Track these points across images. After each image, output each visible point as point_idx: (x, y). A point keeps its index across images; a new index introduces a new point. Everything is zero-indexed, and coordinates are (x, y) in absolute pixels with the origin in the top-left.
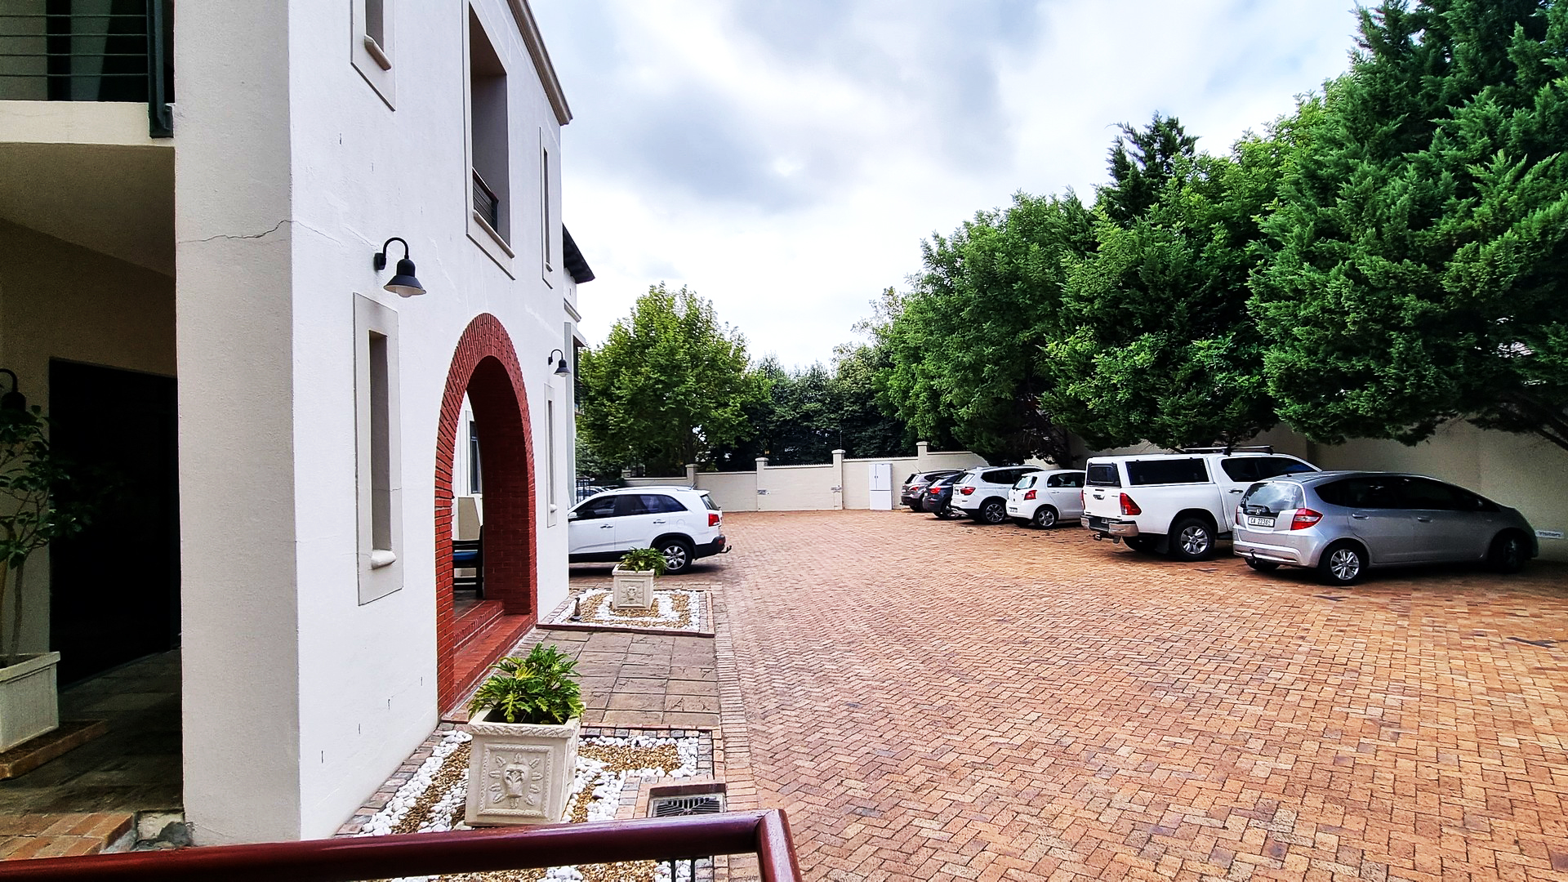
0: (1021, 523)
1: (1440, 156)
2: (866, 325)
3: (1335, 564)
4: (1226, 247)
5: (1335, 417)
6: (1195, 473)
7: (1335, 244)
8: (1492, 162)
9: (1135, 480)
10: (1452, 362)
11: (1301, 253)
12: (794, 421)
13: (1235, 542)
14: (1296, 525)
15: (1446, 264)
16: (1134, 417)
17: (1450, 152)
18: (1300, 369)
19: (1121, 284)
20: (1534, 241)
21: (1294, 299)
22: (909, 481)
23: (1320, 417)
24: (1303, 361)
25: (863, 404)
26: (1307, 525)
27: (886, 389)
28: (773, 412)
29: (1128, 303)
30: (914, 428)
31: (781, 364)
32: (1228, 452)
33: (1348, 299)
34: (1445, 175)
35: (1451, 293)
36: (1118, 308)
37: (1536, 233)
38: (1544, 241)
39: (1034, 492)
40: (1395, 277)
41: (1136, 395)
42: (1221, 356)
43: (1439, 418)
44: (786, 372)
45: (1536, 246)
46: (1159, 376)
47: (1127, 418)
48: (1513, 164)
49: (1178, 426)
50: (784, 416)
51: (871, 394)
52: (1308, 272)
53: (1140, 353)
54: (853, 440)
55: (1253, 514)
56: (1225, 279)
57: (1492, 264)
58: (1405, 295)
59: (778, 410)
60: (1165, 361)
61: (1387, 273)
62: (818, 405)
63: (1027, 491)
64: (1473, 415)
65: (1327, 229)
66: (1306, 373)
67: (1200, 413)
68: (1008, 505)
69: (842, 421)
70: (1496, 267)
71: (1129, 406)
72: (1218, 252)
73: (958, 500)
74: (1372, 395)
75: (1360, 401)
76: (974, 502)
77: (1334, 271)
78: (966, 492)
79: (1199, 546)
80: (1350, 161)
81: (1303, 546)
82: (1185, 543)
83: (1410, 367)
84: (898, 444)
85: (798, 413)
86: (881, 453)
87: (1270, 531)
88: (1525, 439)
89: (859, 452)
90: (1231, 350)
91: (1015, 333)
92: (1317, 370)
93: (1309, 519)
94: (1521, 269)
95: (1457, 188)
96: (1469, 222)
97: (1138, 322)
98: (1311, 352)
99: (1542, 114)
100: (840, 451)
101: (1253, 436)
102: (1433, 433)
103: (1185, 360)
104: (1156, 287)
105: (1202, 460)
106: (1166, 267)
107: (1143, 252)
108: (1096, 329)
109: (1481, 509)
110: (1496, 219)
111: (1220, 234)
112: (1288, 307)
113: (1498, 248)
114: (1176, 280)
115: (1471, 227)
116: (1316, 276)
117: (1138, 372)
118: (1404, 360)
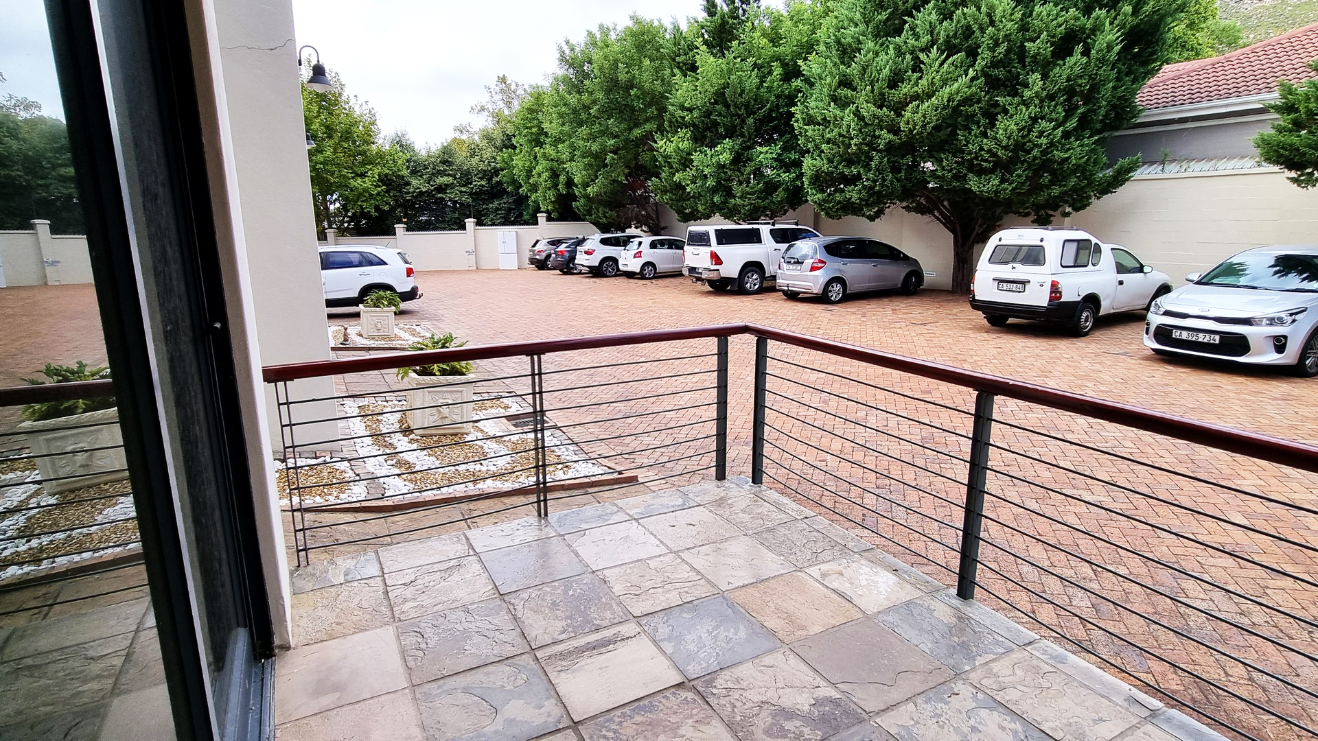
0: (630, 275)
1: (906, 43)
2: (482, 109)
3: (831, 291)
4: (780, 80)
5: (839, 202)
6: (753, 237)
7: (849, 93)
8: (930, 53)
9: (720, 242)
10: (899, 172)
11: (830, 95)
12: (429, 193)
13: (778, 281)
14: (813, 269)
15: (903, 113)
16: (716, 199)
17: (911, 42)
18: (823, 172)
19: (713, 101)
20: (944, 104)
21: (822, 125)
22: (534, 246)
23: (831, 202)
24: (825, 168)
25: (490, 180)
26: (818, 268)
27: (512, 168)
28: (408, 184)
29: (716, 115)
30: (536, 202)
31: (412, 140)
32: (773, 225)
33: (854, 130)
34: (908, 56)
35: (904, 131)
36: (709, 118)
37: (945, 100)
38: (948, 105)
39: (640, 252)
40: (878, 118)
41: (718, 183)
42: (773, 158)
43: (888, 205)
44: (416, 148)
45: (945, 108)
46: (734, 170)
47: (712, 199)
48: (941, 56)
49: (744, 206)
50: (419, 188)
51: (496, 172)
52: (834, 110)
53: (724, 152)
54: (483, 211)
55: (789, 262)
56: (778, 104)
57: (924, 116)
58: (882, 130)
59: (414, 182)
60: (739, 160)
61: (874, 115)
62: (450, 180)
63: (635, 252)
64: (905, 204)
65: (846, 83)
66: (826, 174)
67: (758, 198)
68: (620, 263)
69: (471, 194)
70: (926, 118)
71: (714, 190)
72: (776, 84)
73: (581, 259)
74: (860, 190)
75: (853, 194)
76: (595, 261)
77: (847, 111)
78: (588, 253)
79: (755, 285)
80: (861, 37)
81: (814, 281)
82: (747, 283)
83: (880, 174)
84: (521, 215)
85: (432, 186)
86: (506, 222)
87: (798, 273)
88: (927, 218)
89: (487, 220)
90: (780, 155)
91: (630, 129)
92: (833, 172)
93: (820, 265)
94: (937, 121)
95: (913, 65)
96: (916, 89)
97: (721, 130)
98: (830, 161)
99: (956, 26)
100: (472, 220)
101: (784, 214)
102: (884, 214)
103: (750, 160)
104: (735, 106)
105: (758, 229)
106: (743, 91)
107: (729, 78)
108: (692, 132)
109: (902, 259)
110: (929, 89)
111: (777, 71)
112: (819, 130)
113: (928, 107)
114: (748, 102)
115: (917, 92)
116: (838, 113)
117: (721, 167)
118: (877, 170)
